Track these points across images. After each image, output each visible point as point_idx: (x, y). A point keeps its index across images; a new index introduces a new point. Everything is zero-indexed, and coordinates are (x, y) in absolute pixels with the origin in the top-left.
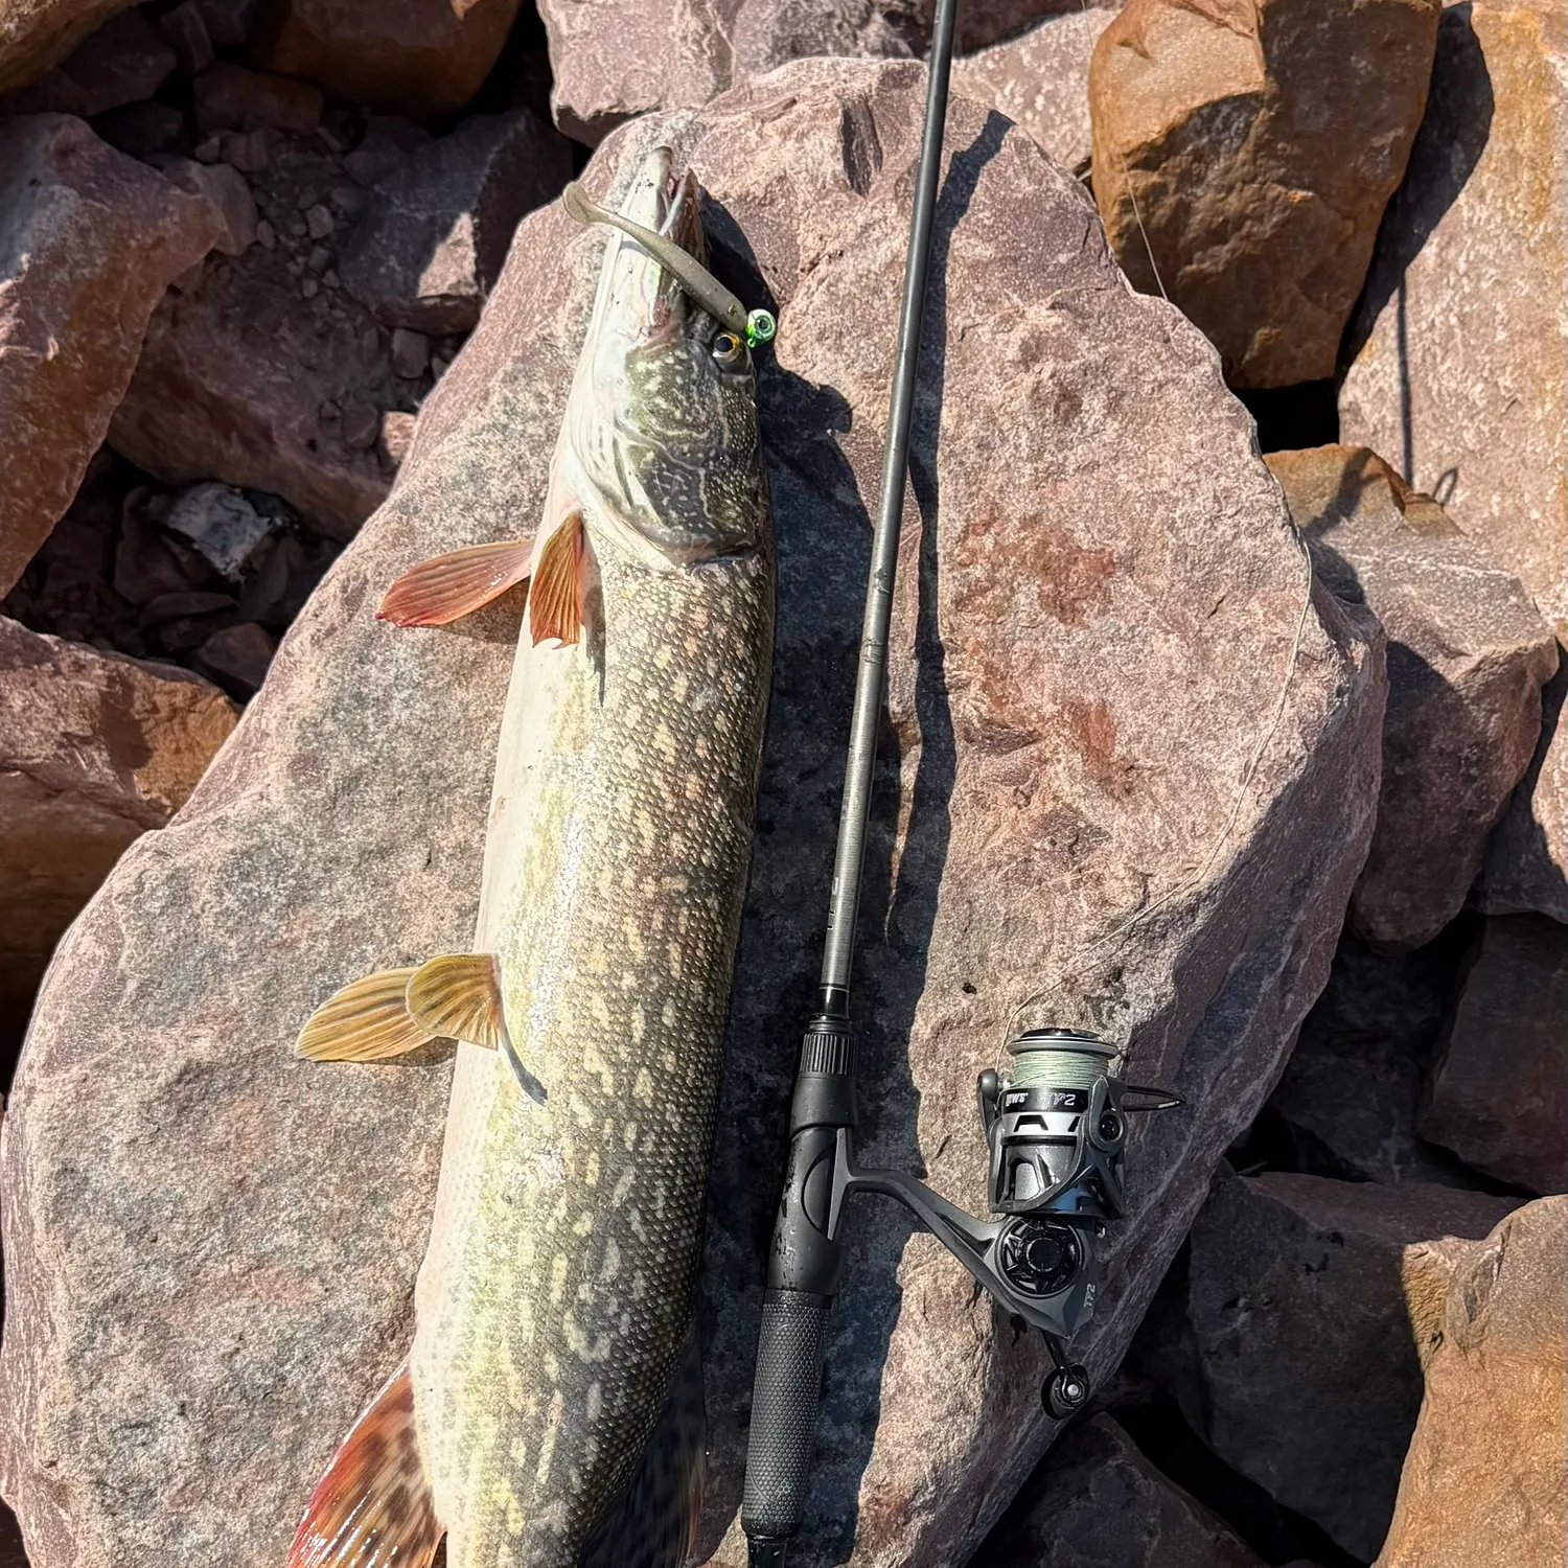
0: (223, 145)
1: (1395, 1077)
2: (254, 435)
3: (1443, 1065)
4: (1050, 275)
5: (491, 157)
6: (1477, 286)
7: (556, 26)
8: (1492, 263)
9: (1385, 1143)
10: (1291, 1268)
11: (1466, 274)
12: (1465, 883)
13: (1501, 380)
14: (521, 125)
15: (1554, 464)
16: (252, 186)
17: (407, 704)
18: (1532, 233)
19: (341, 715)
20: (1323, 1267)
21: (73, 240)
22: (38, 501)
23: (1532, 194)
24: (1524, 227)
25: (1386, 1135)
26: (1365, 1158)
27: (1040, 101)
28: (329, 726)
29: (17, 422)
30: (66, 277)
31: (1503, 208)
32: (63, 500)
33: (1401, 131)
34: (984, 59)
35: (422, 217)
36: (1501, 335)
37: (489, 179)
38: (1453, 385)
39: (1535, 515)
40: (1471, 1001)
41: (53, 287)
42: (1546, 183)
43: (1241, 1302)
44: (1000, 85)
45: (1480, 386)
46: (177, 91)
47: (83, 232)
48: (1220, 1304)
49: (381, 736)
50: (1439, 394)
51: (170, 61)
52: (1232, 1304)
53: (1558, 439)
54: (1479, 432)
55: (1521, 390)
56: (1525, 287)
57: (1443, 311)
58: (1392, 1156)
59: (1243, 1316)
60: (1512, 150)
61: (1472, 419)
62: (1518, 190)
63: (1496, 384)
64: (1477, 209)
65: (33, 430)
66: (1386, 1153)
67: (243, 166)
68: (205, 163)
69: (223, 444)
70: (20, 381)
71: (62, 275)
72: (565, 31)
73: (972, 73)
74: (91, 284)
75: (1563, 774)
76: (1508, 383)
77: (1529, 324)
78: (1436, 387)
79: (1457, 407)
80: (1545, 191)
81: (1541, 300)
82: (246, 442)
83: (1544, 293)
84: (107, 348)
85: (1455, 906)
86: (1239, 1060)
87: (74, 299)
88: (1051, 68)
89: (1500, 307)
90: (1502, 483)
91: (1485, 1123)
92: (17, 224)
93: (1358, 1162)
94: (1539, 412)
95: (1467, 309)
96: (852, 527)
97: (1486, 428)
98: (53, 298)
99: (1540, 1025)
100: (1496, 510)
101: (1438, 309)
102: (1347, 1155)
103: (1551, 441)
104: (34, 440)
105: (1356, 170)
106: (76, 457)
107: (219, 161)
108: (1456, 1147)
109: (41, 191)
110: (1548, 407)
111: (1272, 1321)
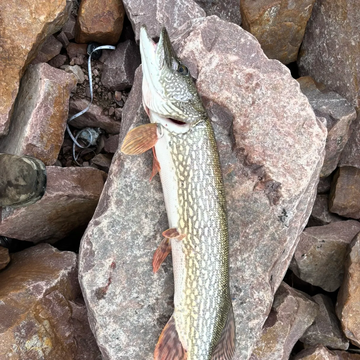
0: (75, 60)
1: (323, 200)
2: (93, 118)
3: (334, 198)
4: (251, 60)
5: (125, 52)
6: (330, 37)
7: (133, 22)
8: (334, 31)
9: (323, 213)
10: (315, 248)
11: (327, 34)
12: (337, 163)
13: (338, 57)
14: (129, 44)
15: (352, 73)
16: (82, 68)
17: (135, 185)
18: (343, 23)
19: (123, 190)
20: (321, 247)
21: (51, 89)
22: (57, 143)
23: (342, 14)
24: (341, 22)
25: (323, 211)
26: (319, 216)
27: (229, 14)
28: (121, 193)
29: (49, 129)
30: (51, 97)
31: (335, 18)
32: (61, 141)
33: (311, 5)
34: (217, 7)
35: (115, 68)
36: (337, 47)
37: (125, 57)
38: (326, 59)
39: (348, 85)
40: (339, 185)
41: (49, 100)
42: (346, 11)
43: (305, 255)
44: (221, 12)
45: (333, 58)
46: (64, 51)
47: (52, 87)
48: (301, 256)
49: (132, 193)
50: (323, 61)
51: (61, 45)
52: (303, 255)
53: (353, 68)
54: (333, 69)
55: (343, 58)
56: (342, 35)
57: (322, 43)
58: (325, 215)
59: (306, 257)
60: (337, 5)
61: (331, 66)
62: (339, 14)
63: (337, 58)
64: (328, 19)
65: (53, 129)
66: (323, 215)
67: (79, 63)
68: (72, 66)
69: (88, 120)
70: (48, 120)
71: (50, 97)
72: (135, 23)
73: (214, 11)
74: (56, 97)
75: (358, 139)
76: (340, 57)
77: (344, 43)
78: (322, 60)
79: (327, 64)
80: (346, 13)
81: (347, 38)
82: (92, 119)
83: (347, 36)
84: (63, 109)
85: (335, 167)
86: (305, 215)
87: (54, 101)
88: (230, 6)
89: (336, 40)
90: (339, 79)
91: (344, 208)
92: (40, 89)
93: (318, 217)
94: (348, 62)
95: (328, 42)
96: (216, 126)
97: (335, 67)
98: (50, 102)
99: (353, 187)
100: (338, 85)
101: (320, 42)
102: (316, 216)
103: (351, 69)
104: (54, 131)
105: (301, 16)
106: (62, 132)
107: (75, 64)
108: (338, 213)
109: (42, 81)
110: (350, 61)
111: (311, 257)
